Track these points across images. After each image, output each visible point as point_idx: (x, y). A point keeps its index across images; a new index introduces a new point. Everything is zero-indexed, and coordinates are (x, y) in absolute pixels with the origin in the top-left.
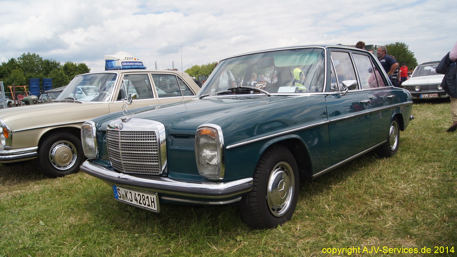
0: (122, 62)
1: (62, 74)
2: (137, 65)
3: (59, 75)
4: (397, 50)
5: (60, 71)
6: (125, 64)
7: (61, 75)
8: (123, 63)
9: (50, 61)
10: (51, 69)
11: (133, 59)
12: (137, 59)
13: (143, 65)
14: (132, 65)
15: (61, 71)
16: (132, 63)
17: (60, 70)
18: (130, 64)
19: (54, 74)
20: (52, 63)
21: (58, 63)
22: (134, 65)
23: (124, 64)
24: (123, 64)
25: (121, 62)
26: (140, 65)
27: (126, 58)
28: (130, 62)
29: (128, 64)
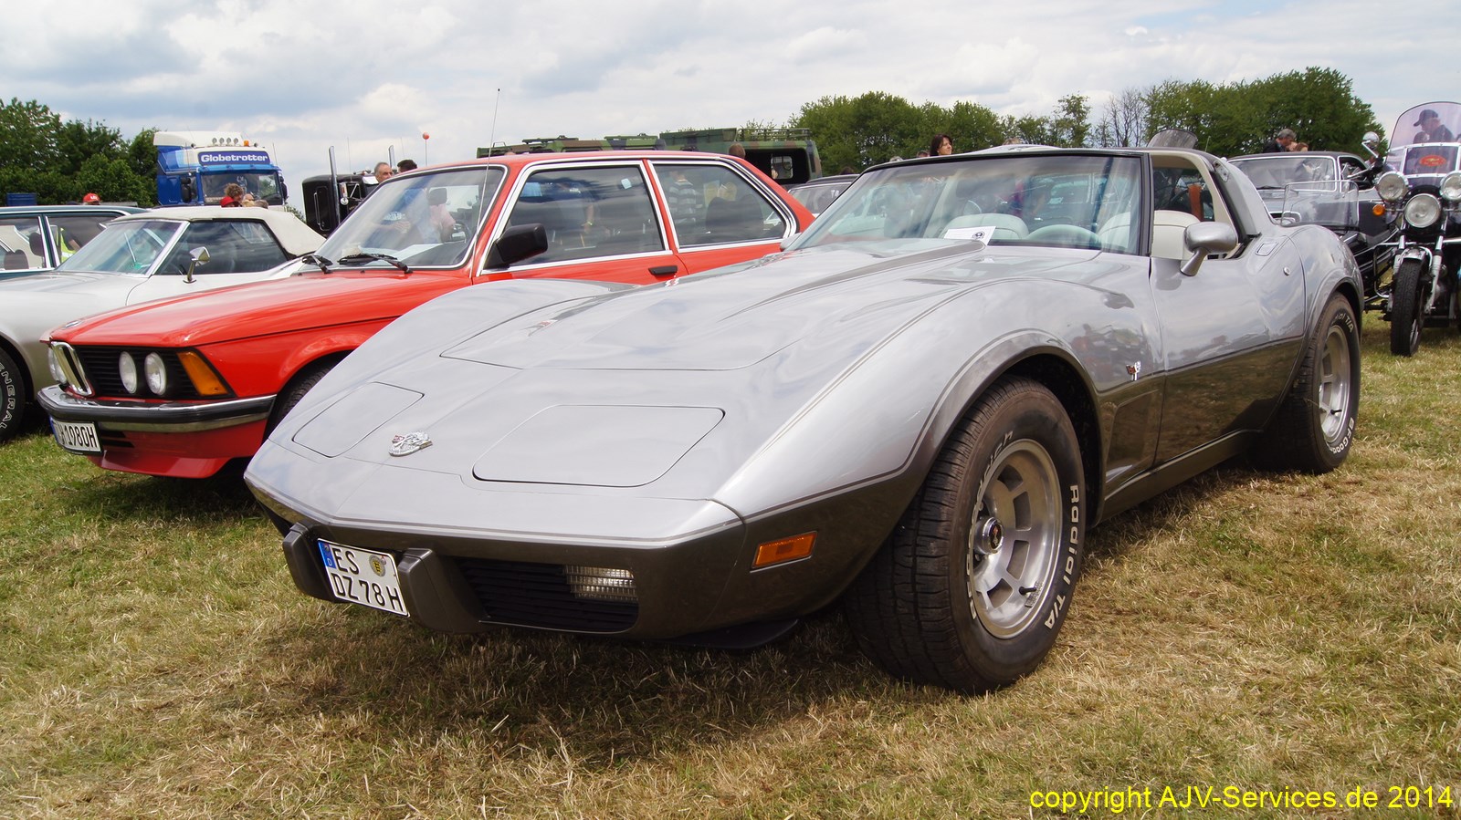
0: (200, 155)
1: (121, 170)
2: (248, 162)
3: (111, 174)
4: (1308, 97)
5: (116, 162)
6: (211, 158)
7: (119, 174)
8: (203, 157)
9: (86, 127)
10: (88, 154)
11: (241, 142)
12: (251, 144)
13: (268, 161)
14: (232, 162)
15: (119, 163)
16: (233, 156)
17: (116, 159)
18: (227, 158)
19: (96, 170)
20: (91, 134)
21: (112, 133)
22: (240, 162)
23: (208, 160)
24: (203, 160)
25: (196, 152)
26: (258, 162)
27: (214, 140)
28: (224, 153)
29: (219, 158)
